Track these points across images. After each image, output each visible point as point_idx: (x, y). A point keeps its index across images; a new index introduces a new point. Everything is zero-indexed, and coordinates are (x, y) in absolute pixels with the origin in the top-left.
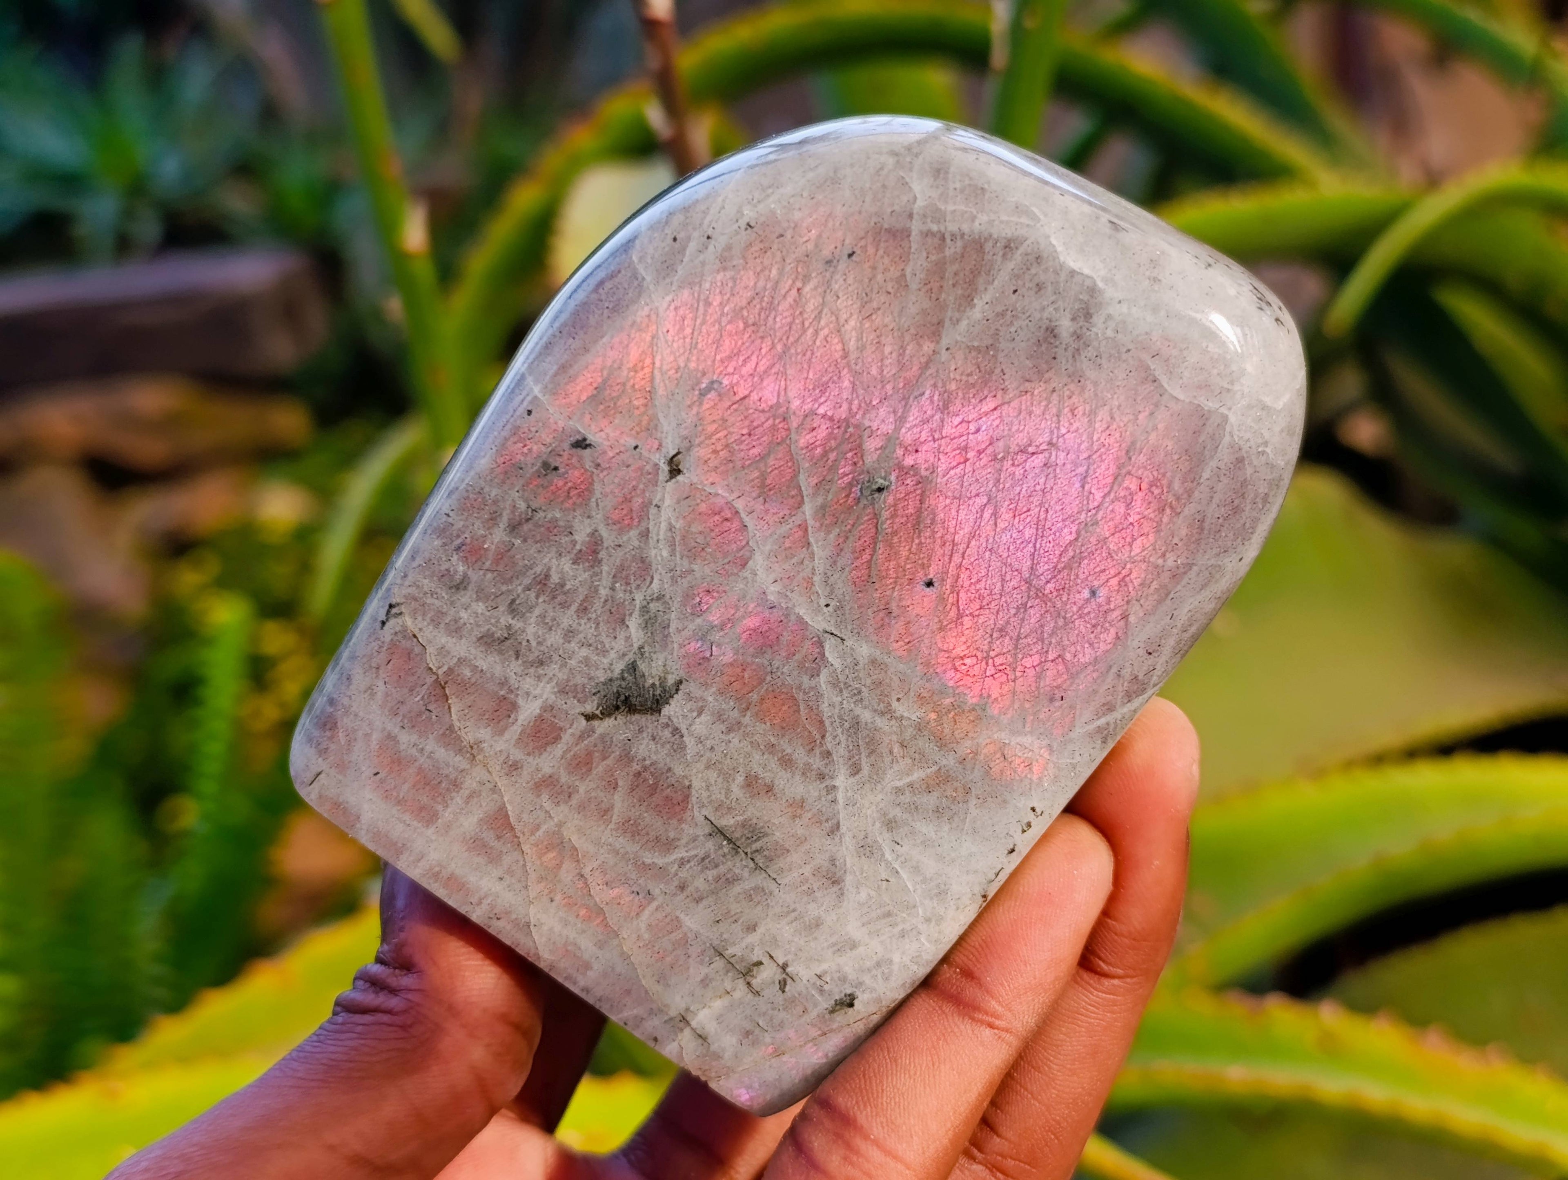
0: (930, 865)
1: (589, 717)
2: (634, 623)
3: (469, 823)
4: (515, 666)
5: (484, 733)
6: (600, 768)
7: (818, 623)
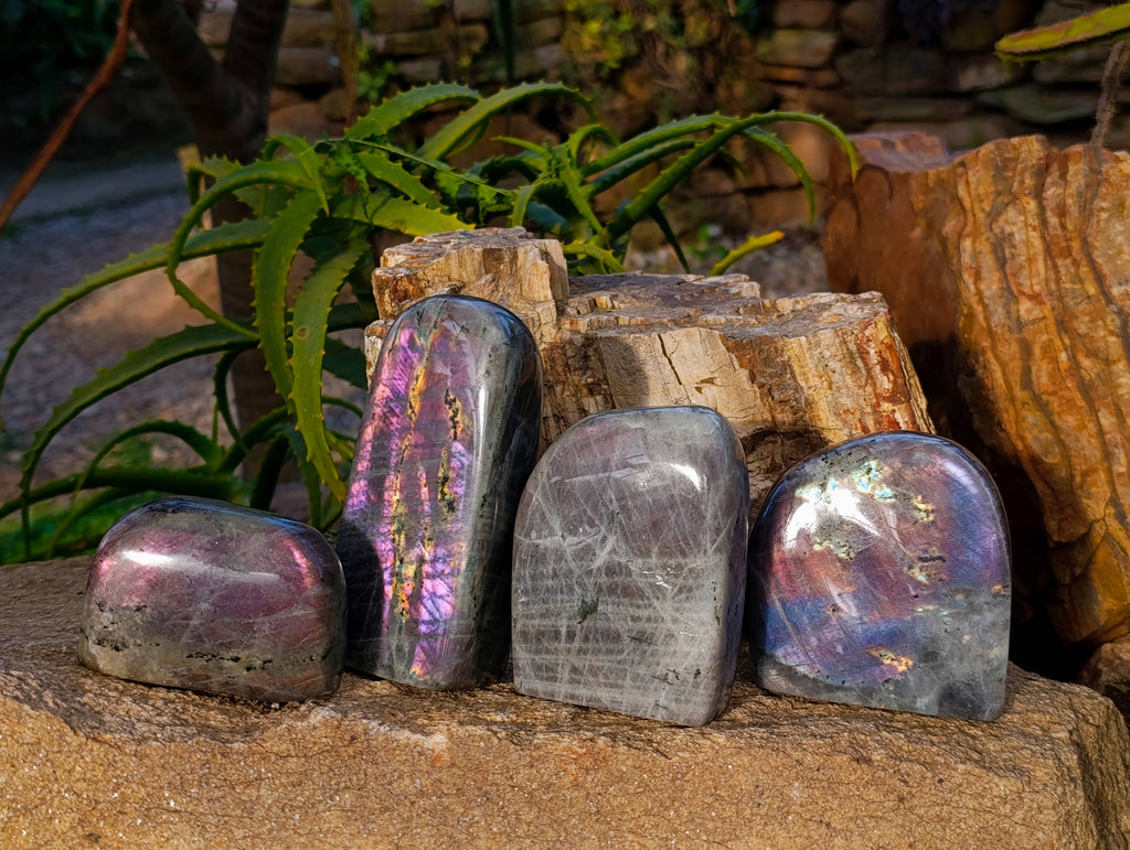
0: (695, 616)
1: (580, 623)
2: (576, 587)
3: (566, 676)
4: (553, 619)
5: (556, 644)
6: (591, 637)
7: (623, 560)
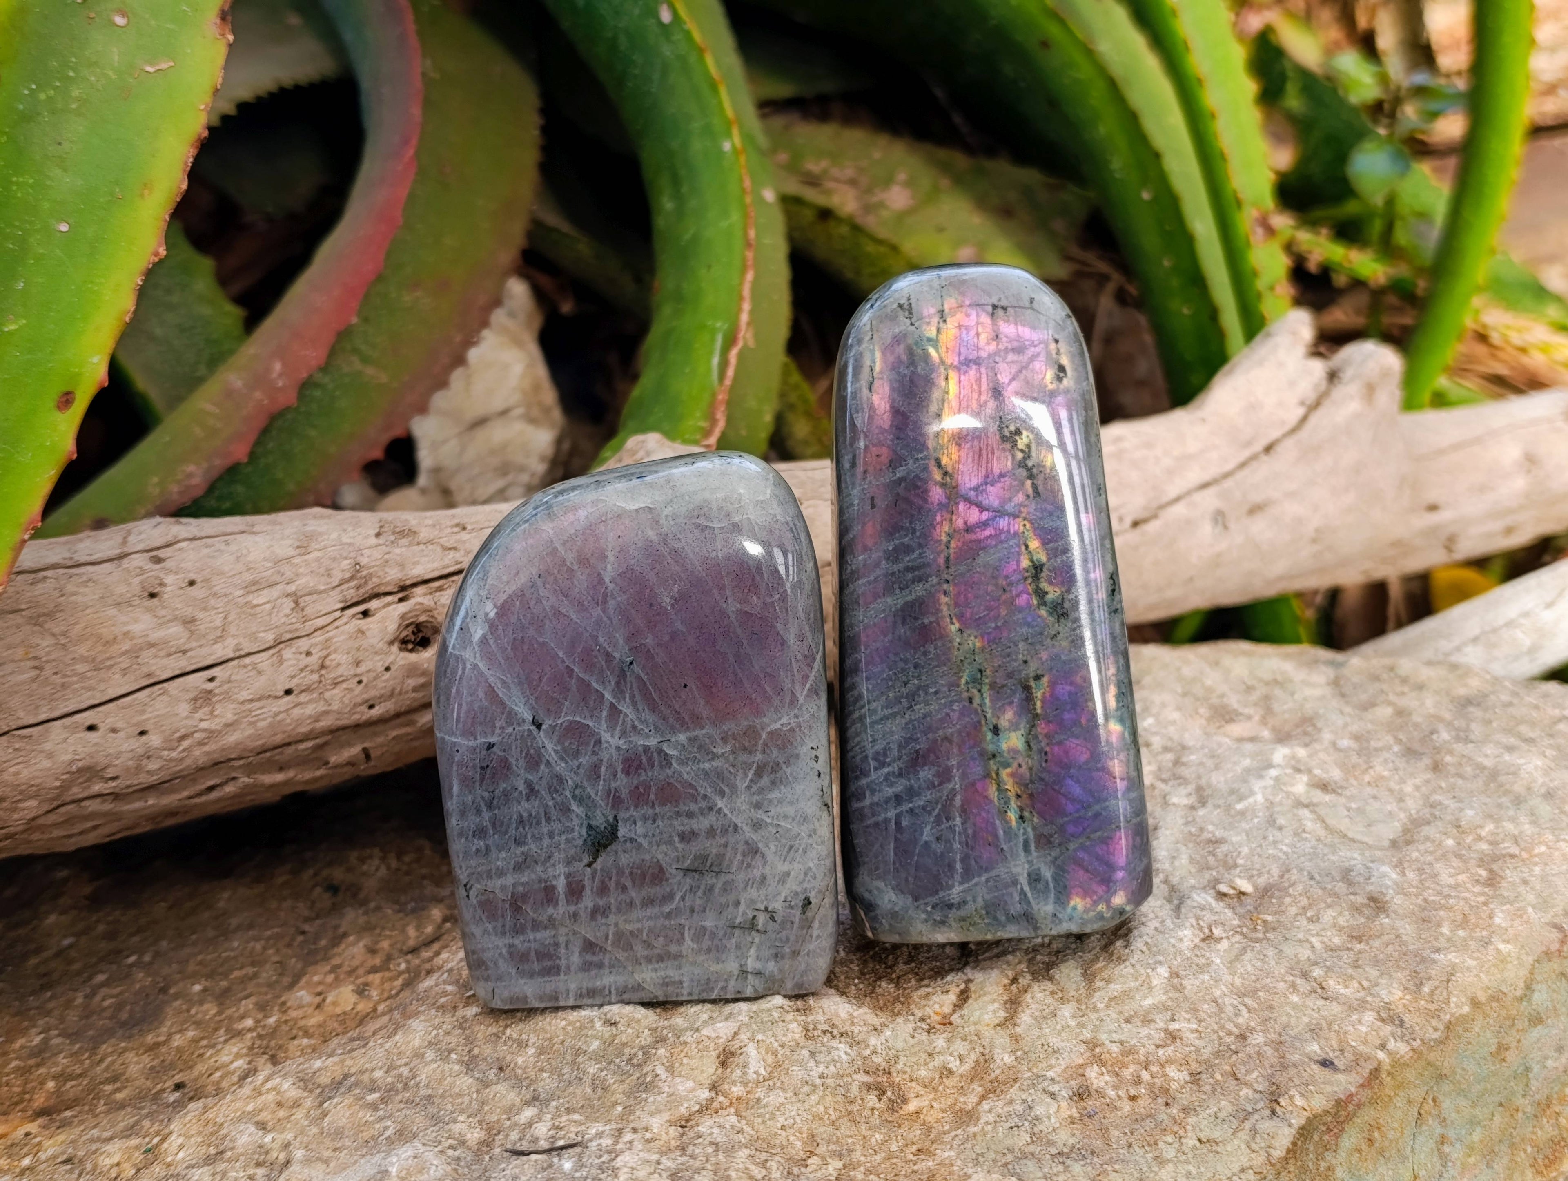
0: (790, 810)
1: (589, 865)
2: (574, 807)
3: (576, 959)
4: (539, 868)
5: (550, 910)
6: (612, 885)
7: (652, 742)
